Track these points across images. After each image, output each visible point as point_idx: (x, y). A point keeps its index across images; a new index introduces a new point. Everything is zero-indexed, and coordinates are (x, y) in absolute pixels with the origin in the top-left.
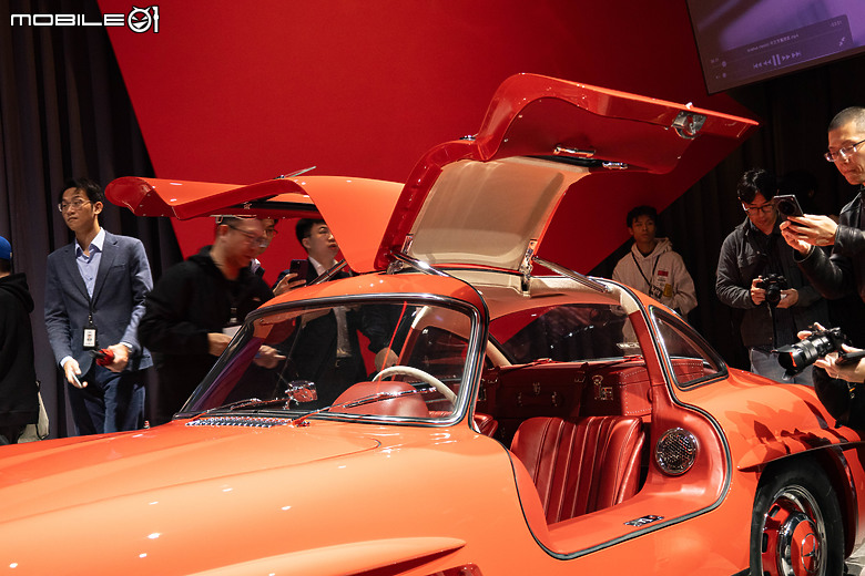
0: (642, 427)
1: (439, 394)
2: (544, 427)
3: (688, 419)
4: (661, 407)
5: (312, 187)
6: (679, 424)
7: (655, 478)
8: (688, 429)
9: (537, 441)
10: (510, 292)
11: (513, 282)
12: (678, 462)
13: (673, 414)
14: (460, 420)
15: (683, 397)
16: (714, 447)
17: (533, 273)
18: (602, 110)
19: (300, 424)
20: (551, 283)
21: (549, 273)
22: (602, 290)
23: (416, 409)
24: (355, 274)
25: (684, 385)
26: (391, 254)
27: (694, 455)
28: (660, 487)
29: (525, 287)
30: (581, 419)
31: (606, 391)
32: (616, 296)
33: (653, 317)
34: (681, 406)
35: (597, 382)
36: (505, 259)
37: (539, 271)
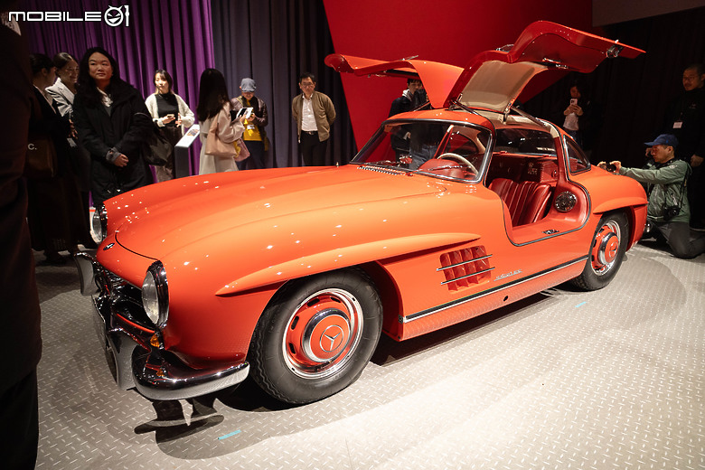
0: (551, 189)
1: (470, 170)
2: (503, 183)
3: (574, 188)
4: (561, 181)
5: (419, 65)
6: (570, 190)
7: (553, 212)
8: (573, 193)
9: (500, 187)
10: (498, 122)
11: (501, 117)
12: (565, 206)
13: (568, 185)
14: (479, 182)
15: (572, 178)
16: (584, 202)
17: (510, 114)
18: (578, 43)
19: (409, 175)
20: (517, 119)
21: (518, 114)
22: (542, 125)
23: (458, 174)
24: (433, 109)
25: (574, 173)
26: (451, 102)
27: (573, 204)
28: (555, 216)
29: (505, 120)
30: (521, 181)
31: (535, 171)
32: (549, 128)
33: (564, 140)
34: (571, 182)
35: (531, 165)
36: (498, 107)
37: (512, 113)
